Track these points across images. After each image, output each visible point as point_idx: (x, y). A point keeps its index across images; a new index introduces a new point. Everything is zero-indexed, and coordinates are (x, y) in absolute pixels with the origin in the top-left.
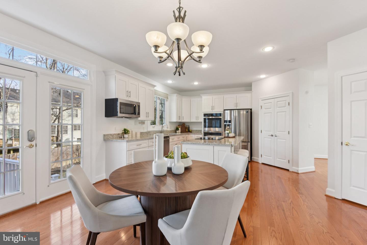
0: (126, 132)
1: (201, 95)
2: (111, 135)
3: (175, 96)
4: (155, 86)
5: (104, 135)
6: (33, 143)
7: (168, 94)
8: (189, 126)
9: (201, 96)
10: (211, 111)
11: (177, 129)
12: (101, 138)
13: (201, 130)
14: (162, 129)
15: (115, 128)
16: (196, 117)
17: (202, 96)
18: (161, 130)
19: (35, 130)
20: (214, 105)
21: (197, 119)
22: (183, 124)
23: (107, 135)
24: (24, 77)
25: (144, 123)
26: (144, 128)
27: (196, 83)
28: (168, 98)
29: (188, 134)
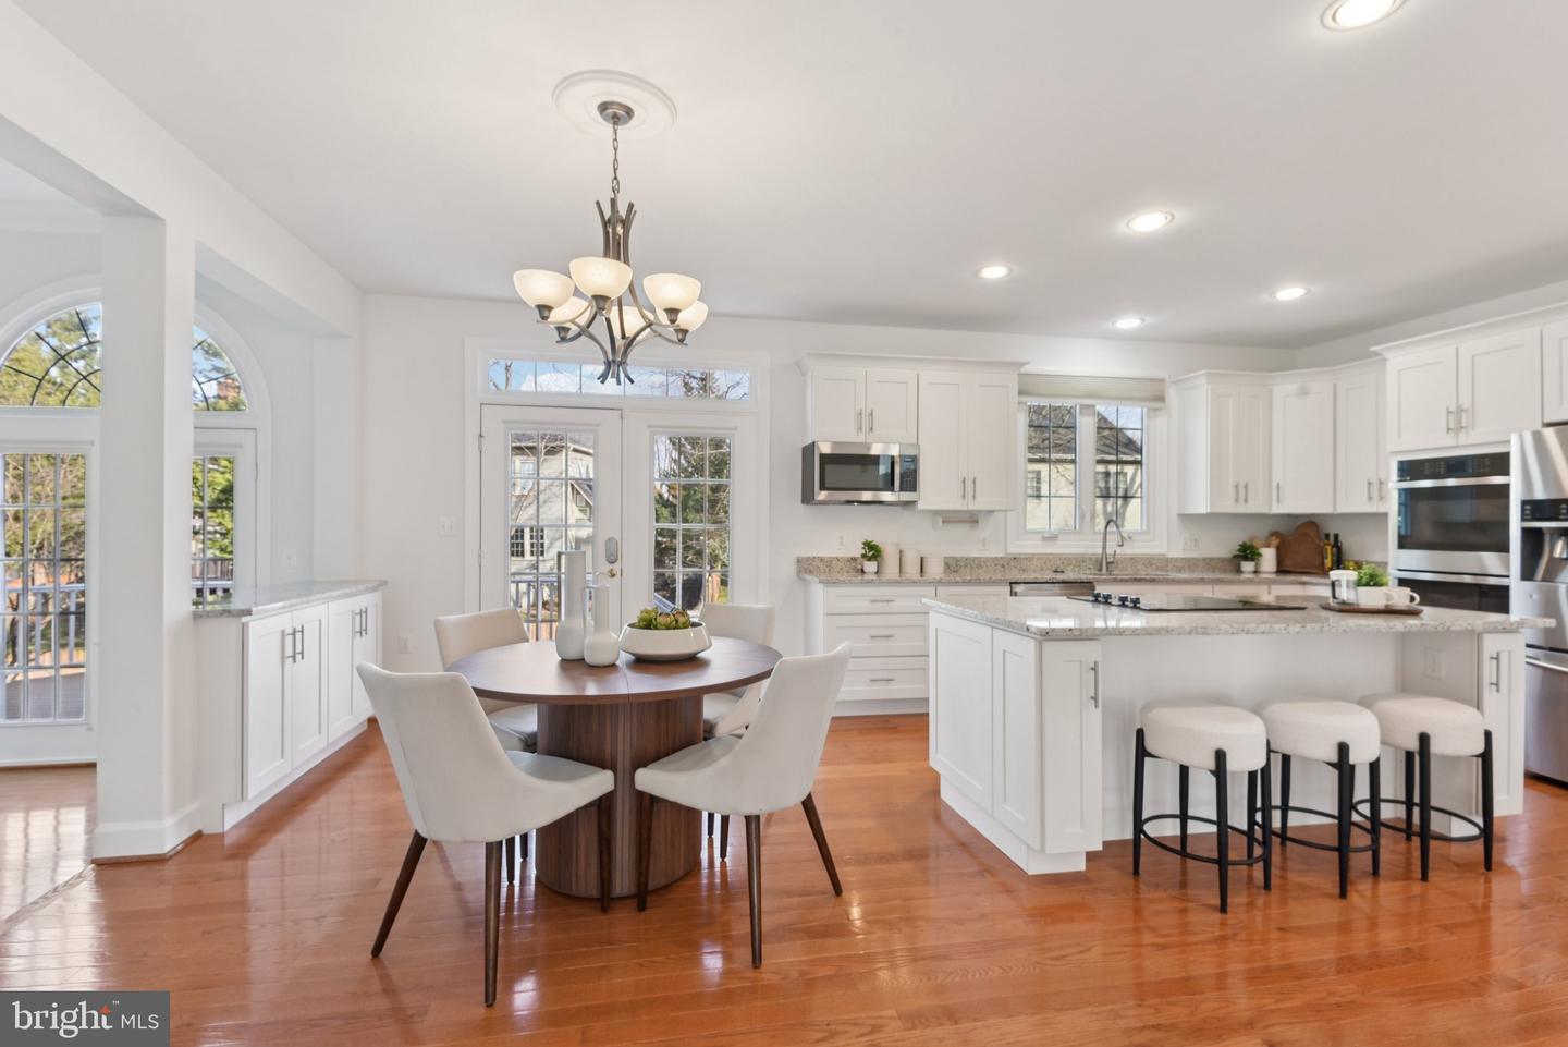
0: (873, 552)
1: (1373, 349)
2: (822, 560)
3: (1204, 380)
4: (1024, 364)
5: (799, 561)
6: (616, 567)
7: (1163, 380)
8: (1340, 539)
9: (1376, 354)
10: (1449, 440)
11: (1248, 553)
12: (791, 568)
13: (1384, 560)
14: (1104, 547)
15: (841, 538)
16: (1369, 484)
17: (1387, 355)
18: (1099, 551)
19: (618, 538)
20: (1466, 402)
21: (1375, 493)
22: (1304, 525)
23: (808, 559)
24: (598, 425)
25: (977, 521)
26: (984, 540)
27: (1290, 293)
28: (1161, 399)
29: (1304, 583)
